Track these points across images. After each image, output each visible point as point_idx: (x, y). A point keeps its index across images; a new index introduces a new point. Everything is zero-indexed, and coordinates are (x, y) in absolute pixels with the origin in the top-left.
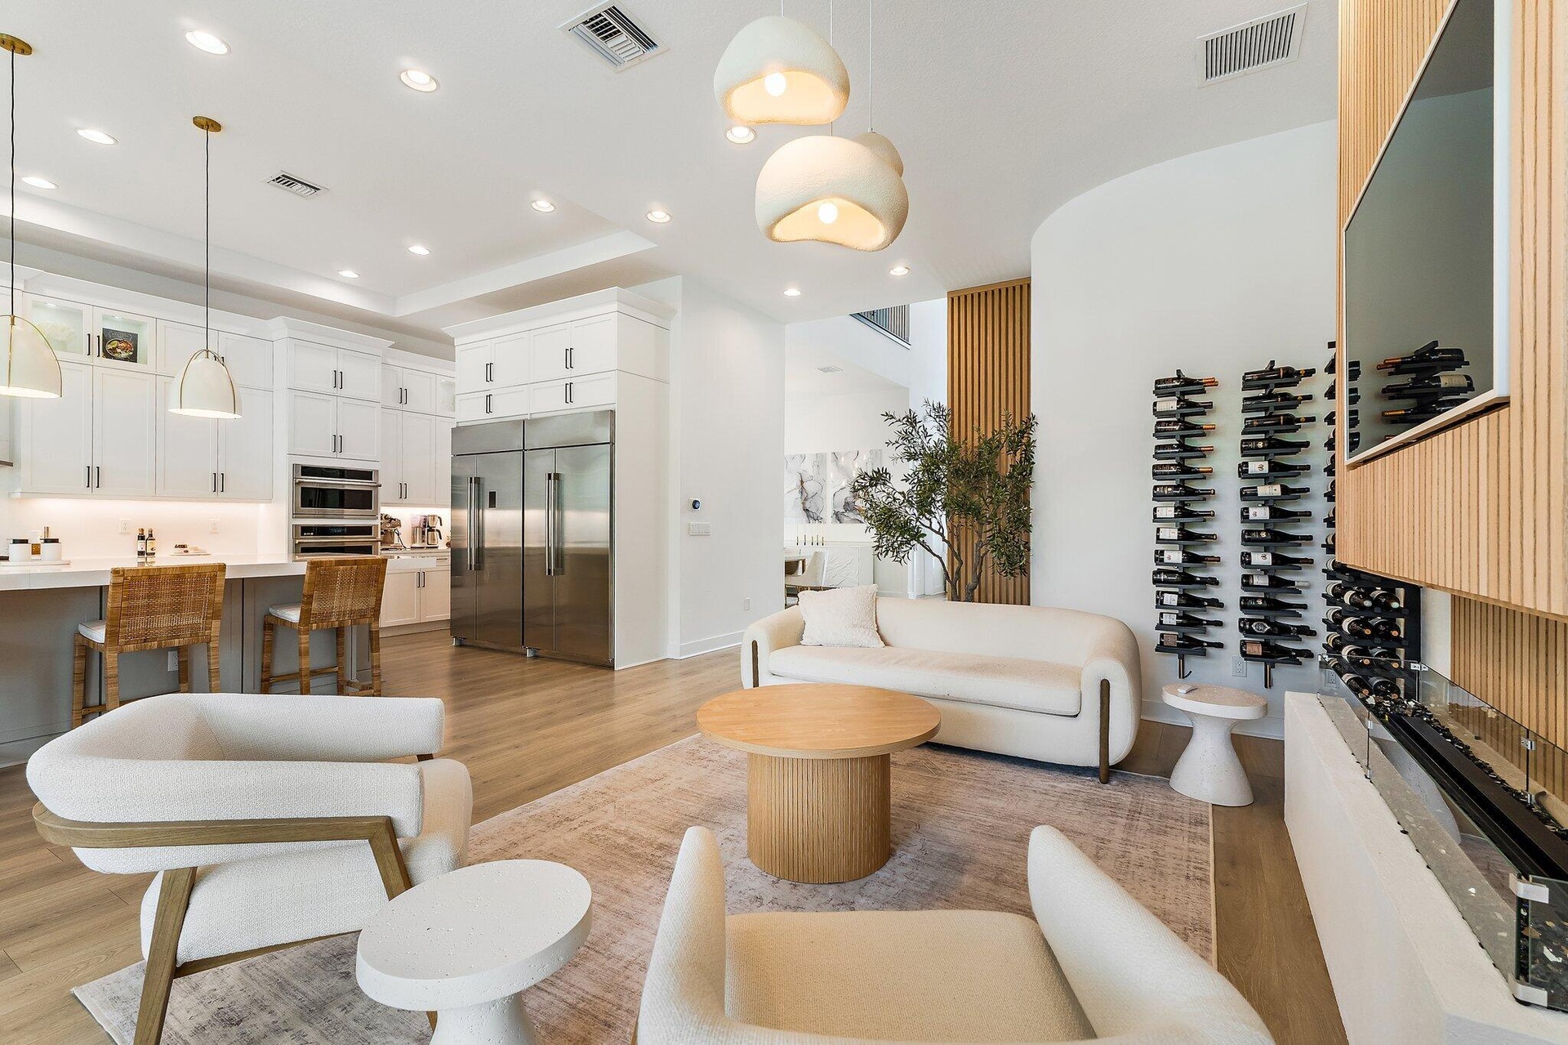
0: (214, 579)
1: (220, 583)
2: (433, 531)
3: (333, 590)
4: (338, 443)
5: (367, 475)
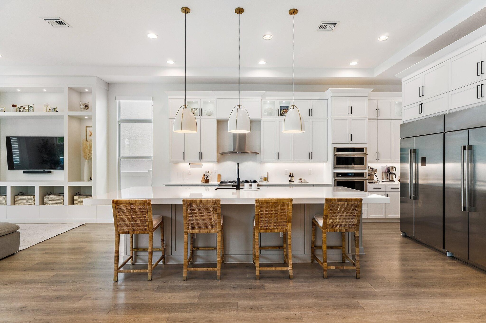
0: (288, 205)
1: (291, 207)
2: (392, 174)
3: (336, 214)
4: (350, 137)
5: (362, 150)
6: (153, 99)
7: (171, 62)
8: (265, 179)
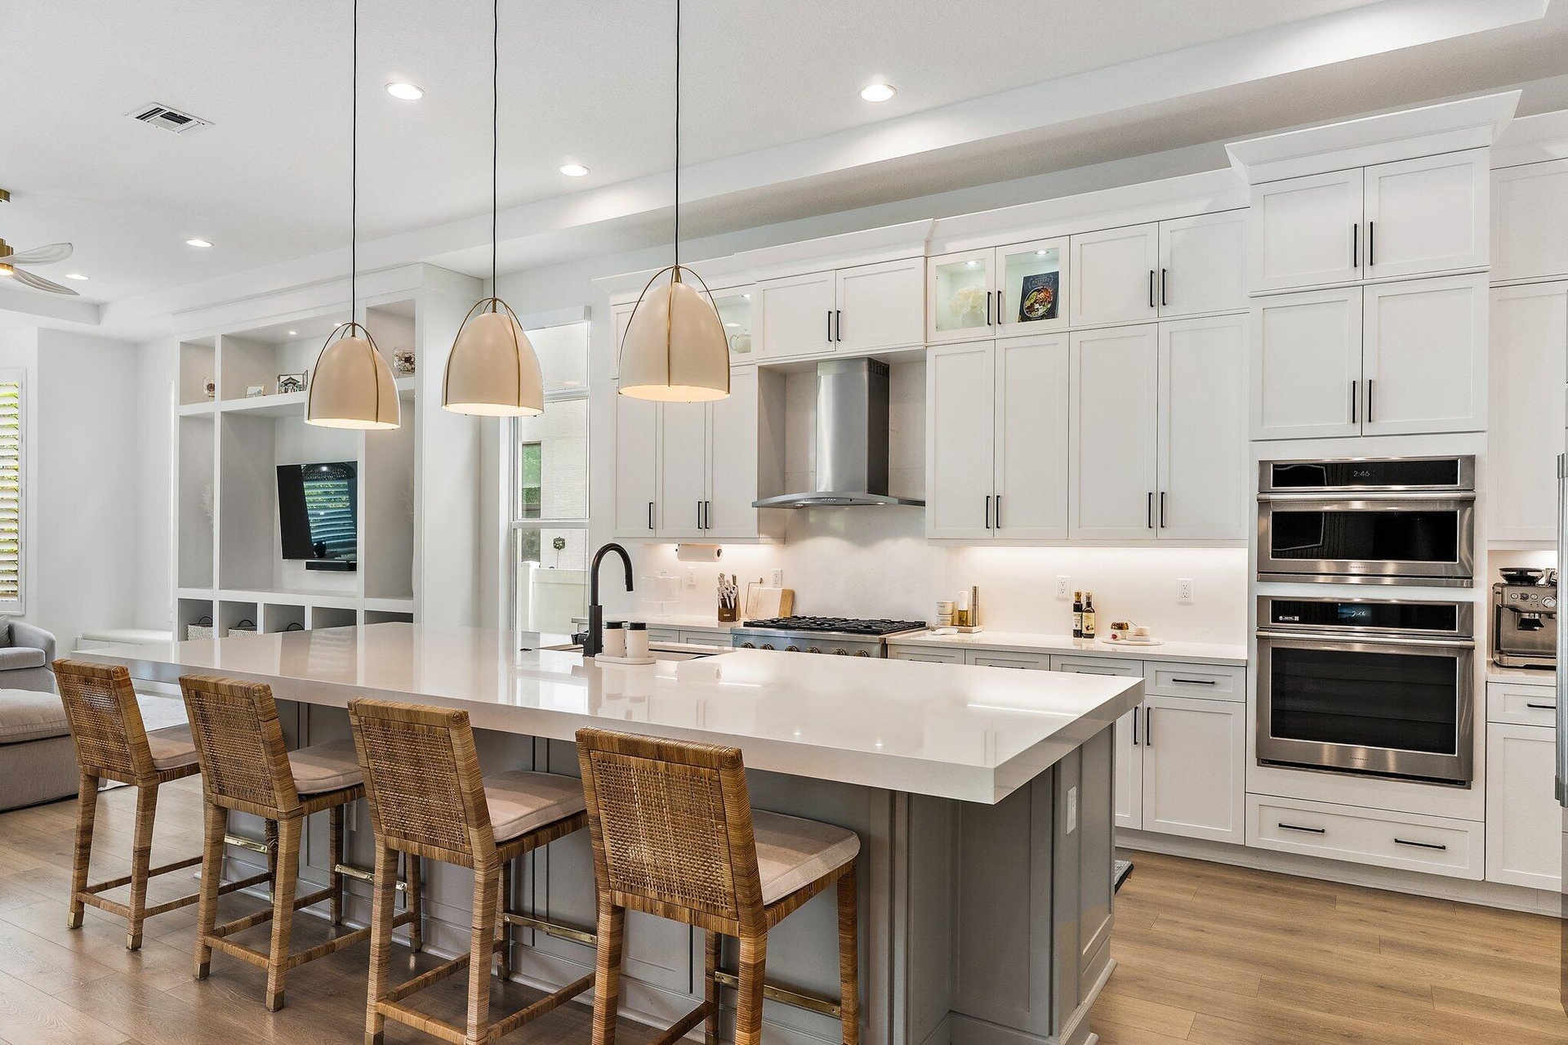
4: (1363, 400)
5: (1442, 471)
6: (589, 312)
7: (573, 170)
8: (963, 620)
